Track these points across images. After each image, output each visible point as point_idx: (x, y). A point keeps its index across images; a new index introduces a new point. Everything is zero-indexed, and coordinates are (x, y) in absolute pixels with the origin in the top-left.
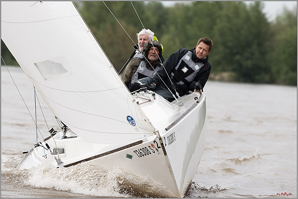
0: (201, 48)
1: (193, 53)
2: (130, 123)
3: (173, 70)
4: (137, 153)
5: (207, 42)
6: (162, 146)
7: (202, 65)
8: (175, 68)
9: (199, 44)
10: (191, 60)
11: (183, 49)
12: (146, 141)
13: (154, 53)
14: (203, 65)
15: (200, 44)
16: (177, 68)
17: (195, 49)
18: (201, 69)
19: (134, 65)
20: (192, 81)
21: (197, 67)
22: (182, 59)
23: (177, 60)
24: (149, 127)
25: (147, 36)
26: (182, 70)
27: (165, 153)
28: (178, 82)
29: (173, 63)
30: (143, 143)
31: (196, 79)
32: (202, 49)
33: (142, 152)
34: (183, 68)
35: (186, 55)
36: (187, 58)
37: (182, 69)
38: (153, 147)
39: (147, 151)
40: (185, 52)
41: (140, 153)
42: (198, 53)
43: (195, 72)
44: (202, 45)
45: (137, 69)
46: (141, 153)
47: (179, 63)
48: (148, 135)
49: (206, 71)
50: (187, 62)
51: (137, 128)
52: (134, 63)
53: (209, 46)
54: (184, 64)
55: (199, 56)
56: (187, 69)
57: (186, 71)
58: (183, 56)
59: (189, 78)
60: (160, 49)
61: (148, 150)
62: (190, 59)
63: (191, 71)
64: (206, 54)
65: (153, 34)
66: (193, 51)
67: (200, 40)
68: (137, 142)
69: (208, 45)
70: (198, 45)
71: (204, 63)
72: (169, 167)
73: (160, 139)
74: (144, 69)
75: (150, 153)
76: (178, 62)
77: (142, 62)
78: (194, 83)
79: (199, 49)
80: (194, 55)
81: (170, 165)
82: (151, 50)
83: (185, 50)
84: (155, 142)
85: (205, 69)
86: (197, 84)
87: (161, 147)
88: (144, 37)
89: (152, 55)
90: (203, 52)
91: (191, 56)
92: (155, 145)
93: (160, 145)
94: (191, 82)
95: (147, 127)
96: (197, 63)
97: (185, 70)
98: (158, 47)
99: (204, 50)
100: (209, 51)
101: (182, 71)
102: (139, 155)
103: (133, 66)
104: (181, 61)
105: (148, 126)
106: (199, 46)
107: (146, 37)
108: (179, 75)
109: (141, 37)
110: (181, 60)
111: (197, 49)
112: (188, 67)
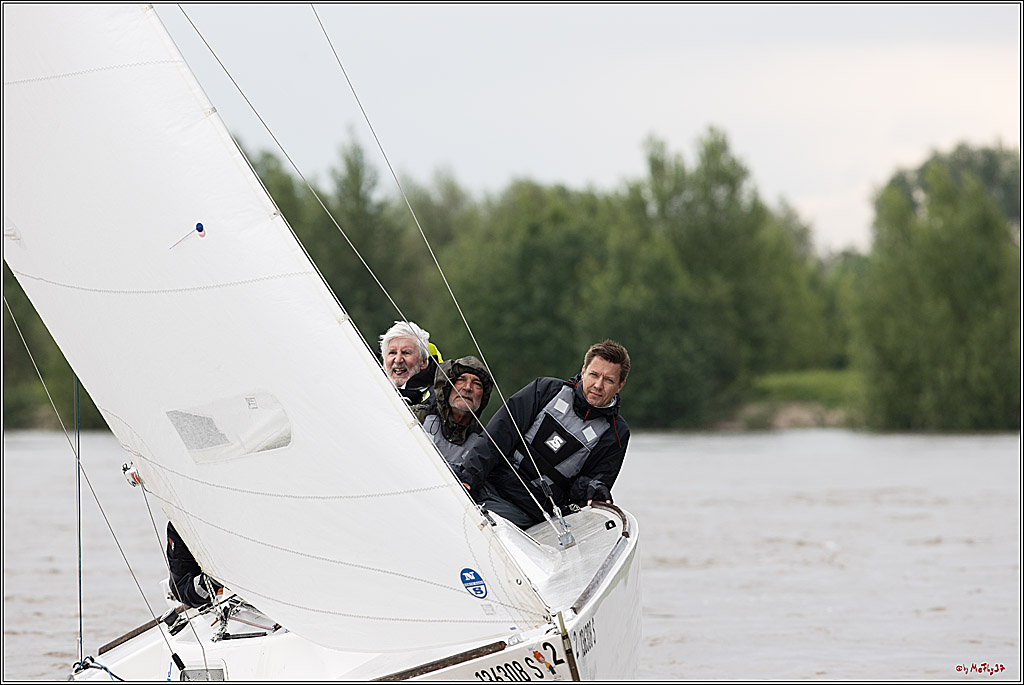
0: (595, 375)
1: (574, 390)
2: (471, 589)
4: (486, 679)
5: (611, 356)
6: (567, 657)
7: (604, 427)
9: (589, 362)
10: (572, 413)
11: (546, 380)
12: (519, 642)
13: (470, 391)
14: (608, 426)
15: (593, 362)
16: (531, 437)
17: (579, 378)
18: (601, 440)
20: (578, 476)
21: (590, 434)
22: (545, 409)
23: (531, 412)
24: (530, 601)
25: (410, 341)
26: (548, 442)
28: (533, 478)
30: (506, 650)
31: (587, 470)
32: (601, 378)
34: (551, 438)
35: (557, 400)
36: (560, 405)
37: (546, 439)
38: (540, 661)
40: (552, 389)
42: (589, 392)
43: (586, 448)
44: (597, 364)
46: (497, 678)
47: (538, 424)
48: (524, 625)
49: (616, 445)
50: (561, 417)
51: (492, 603)
53: (618, 365)
54: (551, 426)
55: (594, 398)
56: (562, 441)
57: (558, 446)
58: (548, 402)
59: (568, 467)
61: (521, 671)
62: (569, 411)
63: (572, 445)
64: (615, 389)
65: (427, 335)
66: (575, 384)
67: (590, 350)
68: (487, 647)
69: (615, 362)
70: (586, 367)
71: (609, 419)
73: (565, 637)
76: (534, 419)
78: (583, 482)
79: (590, 377)
80: (580, 399)
82: (460, 382)
83: (552, 382)
84: (548, 647)
85: (612, 439)
86: (594, 484)
87: (565, 660)
88: (402, 344)
90: (602, 384)
91: (572, 402)
92: (548, 654)
93: (561, 655)
94: (574, 478)
95: (522, 601)
96: (588, 422)
97: (555, 443)
99: (605, 378)
100: (622, 380)
101: (547, 446)
104: (541, 417)
105: (527, 598)
106: (590, 369)
107: (407, 344)
108: (539, 458)
109: (394, 344)
110: (542, 413)
111: (586, 378)
112: (563, 433)
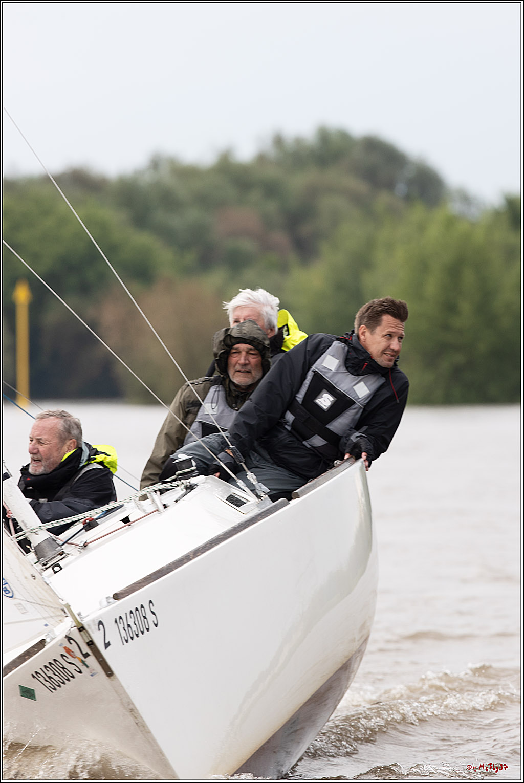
3: (291, 405)
4: (42, 679)
6: (91, 649)
7: (378, 382)
8: (295, 396)
10: (343, 369)
11: (318, 336)
12: (53, 639)
13: (245, 365)
14: (382, 380)
16: (300, 396)
18: (374, 395)
19: (187, 400)
21: (362, 390)
22: (313, 368)
24: (47, 595)
25: (254, 309)
26: (317, 401)
27: (109, 672)
28: (306, 439)
29: (290, 381)
30: (46, 647)
33: (50, 674)
34: (319, 396)
35: (326, 356)
36: (329, 363)
37: (315, 398)
38: (72, 657)
39: (61, 669)
40: (322, 346)
41: (48, 679)
43: (358, 405)
45: (198, 411)
46: (50, 677)
47: (307, 382)
49: (391, 398)
50: (329, 375)
51: (20, 602)
52: (189, 396)
54: (321, 384)
56: (332, 399)
57: (328, 404)
58: (317, 360)
59: (340, 425)
60: (261, 347)
61: (63, 668)
62: (340, 367)
63: (343, 402)
65: (276, 301)
66: (350, 338)
71: (382, 376)
72: (132, 710)
73: (80, 630)
74: (219, 412)
75: (73, 677)
76: (304, 378)
77: (213, 389)
81: (131, 706)
82: (235, 355)
83: (323, 339)
84: (71, 641)
85: (387, 393)
87: (90, 652)
88: (246, 313)
89: (239, 371)
91: (342, 357)
92: (73, 647)
93: (86, 649)
95: (41, 596)
96: (360, 378)
97: (325, 401)
98: (256, 344)
101: (317, 405)
102: (47, 684)
103: (186, 406)
104: (310, 374)
105: (43, 592)
108: (309, 417)
110: (310, 372)
112: (332, 390)
